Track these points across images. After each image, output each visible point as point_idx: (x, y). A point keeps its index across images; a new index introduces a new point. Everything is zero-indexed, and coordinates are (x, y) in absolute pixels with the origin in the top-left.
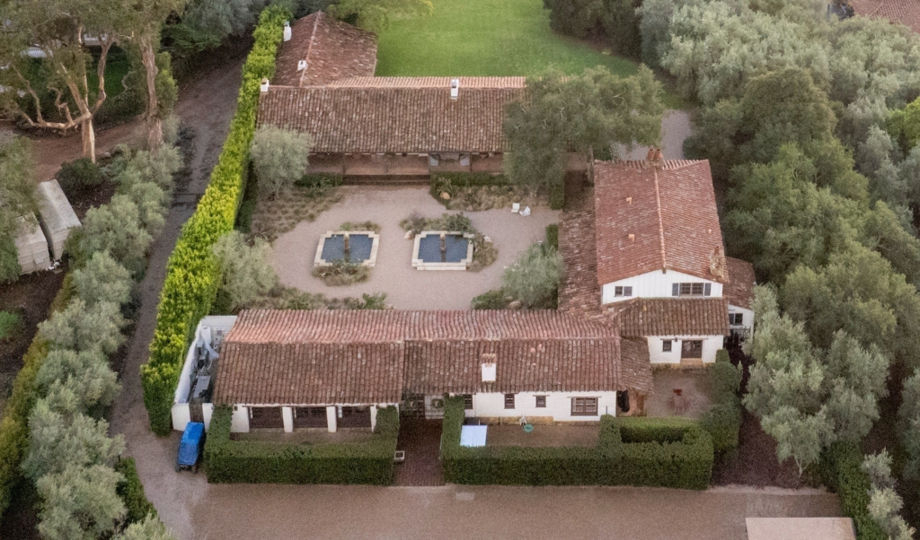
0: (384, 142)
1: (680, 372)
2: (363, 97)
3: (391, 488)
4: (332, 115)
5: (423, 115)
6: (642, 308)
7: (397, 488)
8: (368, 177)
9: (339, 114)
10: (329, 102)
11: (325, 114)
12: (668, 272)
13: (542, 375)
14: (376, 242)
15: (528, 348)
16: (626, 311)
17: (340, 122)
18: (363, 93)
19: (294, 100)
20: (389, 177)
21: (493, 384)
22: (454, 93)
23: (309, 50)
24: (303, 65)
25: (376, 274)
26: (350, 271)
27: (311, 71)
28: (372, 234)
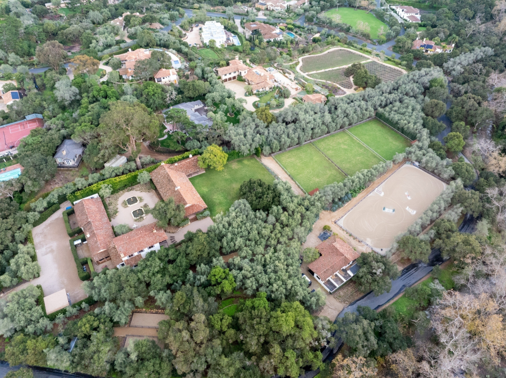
2: (168, 178)
4: (163, 177)
5: (169, 189)
6: (115, 249)
7: (69, 238)
8: (158, 192)
10: (164, 174)
13: (91, 243)
14: (136, 204)
17: (161, 179)
19: (162, 170)
21: (87, 238)
23: (184, 162)
24: (176, 164)
25: (127, 208)
26: (126, 204)
27: (176, 166)
28: (138, 202)
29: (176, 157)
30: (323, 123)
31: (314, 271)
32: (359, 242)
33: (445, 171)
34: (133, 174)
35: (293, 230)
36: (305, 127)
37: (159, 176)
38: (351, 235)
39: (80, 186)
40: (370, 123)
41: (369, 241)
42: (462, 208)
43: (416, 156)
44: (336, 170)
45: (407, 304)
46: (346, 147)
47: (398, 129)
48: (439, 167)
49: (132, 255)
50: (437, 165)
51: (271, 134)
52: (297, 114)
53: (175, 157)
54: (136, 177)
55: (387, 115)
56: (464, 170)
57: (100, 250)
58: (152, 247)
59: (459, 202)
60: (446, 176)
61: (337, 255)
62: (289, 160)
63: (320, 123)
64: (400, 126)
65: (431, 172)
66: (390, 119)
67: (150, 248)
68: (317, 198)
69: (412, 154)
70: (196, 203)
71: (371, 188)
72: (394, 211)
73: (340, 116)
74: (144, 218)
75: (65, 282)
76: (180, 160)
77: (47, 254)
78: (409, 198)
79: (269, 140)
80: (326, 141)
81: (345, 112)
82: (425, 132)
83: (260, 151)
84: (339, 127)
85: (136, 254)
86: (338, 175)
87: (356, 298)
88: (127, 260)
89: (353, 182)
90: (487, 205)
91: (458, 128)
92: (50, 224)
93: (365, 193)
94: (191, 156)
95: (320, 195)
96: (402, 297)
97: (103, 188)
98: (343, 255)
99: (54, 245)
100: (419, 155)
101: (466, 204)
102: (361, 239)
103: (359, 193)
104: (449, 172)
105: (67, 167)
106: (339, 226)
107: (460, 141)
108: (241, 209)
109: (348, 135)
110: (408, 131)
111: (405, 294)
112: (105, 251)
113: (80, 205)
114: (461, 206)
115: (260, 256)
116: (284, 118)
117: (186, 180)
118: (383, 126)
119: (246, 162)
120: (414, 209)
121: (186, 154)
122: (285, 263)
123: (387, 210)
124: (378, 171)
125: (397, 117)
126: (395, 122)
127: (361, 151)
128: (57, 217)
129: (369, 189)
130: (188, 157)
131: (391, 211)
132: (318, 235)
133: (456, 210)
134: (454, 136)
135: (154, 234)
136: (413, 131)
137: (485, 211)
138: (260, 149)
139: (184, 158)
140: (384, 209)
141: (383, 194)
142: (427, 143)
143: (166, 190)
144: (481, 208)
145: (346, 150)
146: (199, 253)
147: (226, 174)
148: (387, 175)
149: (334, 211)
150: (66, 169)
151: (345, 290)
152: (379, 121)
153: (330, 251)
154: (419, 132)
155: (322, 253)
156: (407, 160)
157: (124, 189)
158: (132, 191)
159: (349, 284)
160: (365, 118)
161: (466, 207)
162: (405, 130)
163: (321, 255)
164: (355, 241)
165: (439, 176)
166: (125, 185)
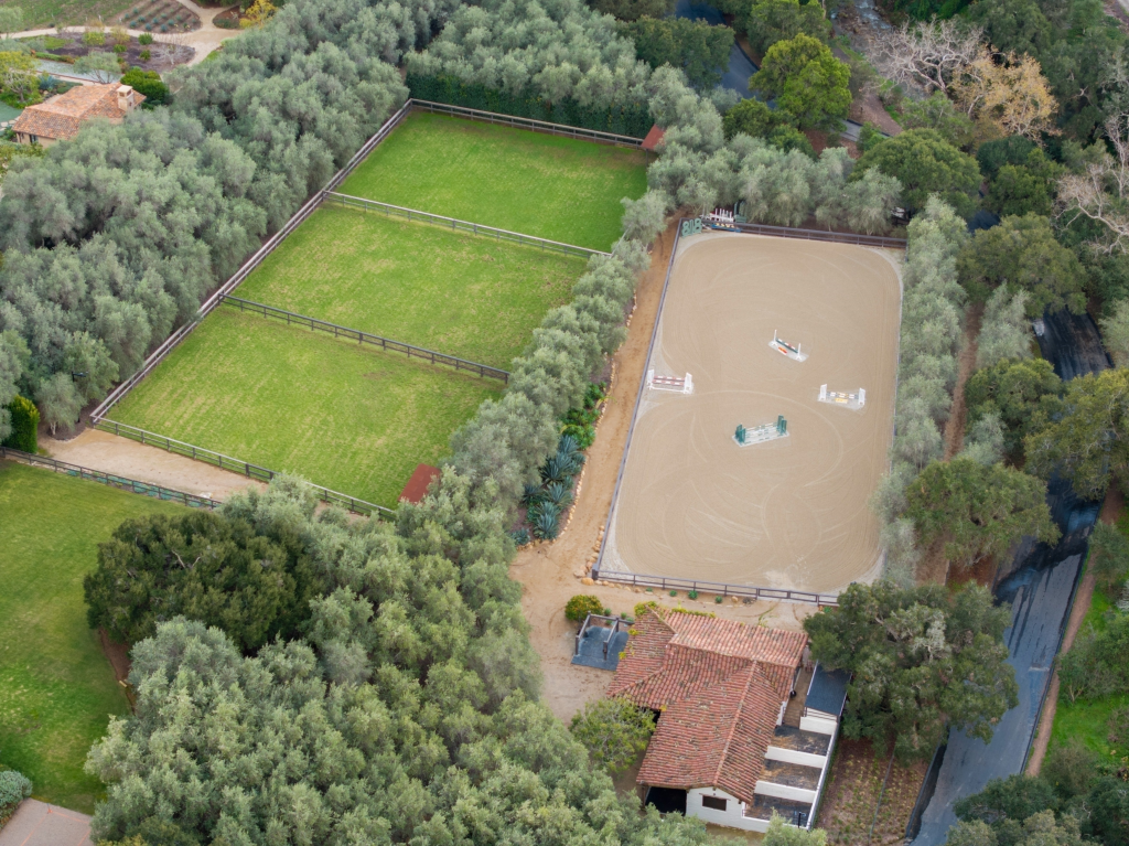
30: (229, 190)
31: (678, 782)
32: (747, 601)
33: (863, 195)
35: (471, 664)
36: (163, 231)
38: (694, 595)
40: (409, 136)
41: (779, 579)
42: (1022, 297)
43: (711, 181)
44: (425, 370)
45: (1096, 724)
46: (390, 264)
47: (549, 111)
48: (826, 188)
50: (811, 181)
51: (39, 311)
52: (88, 188)
55: (464, 70)
56: (929, 159)
59: (993, 282)
60: (874, 211)
61: (723, 676)
62: (187, 410)
63: (219, 192)
64: (554, 96)
65: (805, 224)
66: (491, 83)
68: (459, 496)
69: (691, 180)
71: (624, 386)
72: (782, 425)
73: (276, 134)
78: (799, 357)
79: (43, 344)
80: (282, 270)
81: (285, 113)
82: (672, 79)
83: (34, 413)
84: (302, 184)
86: (453, 389)
87: (909, 805)
89: (553, 371)
90: (1096, 248)
91: (778, 26)
93: (617, 413)
95: (465, 479)
96: (1058, 715)
98: (748, 662)
100: (719, 175)
101: (1024, 275)
102: (748, 584)
103: (594, 419)
104: (878, 192)
106: (618, 583)
107: (828, 66)
108: (194, 663)
109: (356, 214)
110: (601, 105)
111: (1063, 690)
114: (1012, 292)
115: (439, 817)
116: (35, 225)
118: (472, 123)
120: (850, 387)
122: (560, 794)
123: (753, 437)
124: (612, 295)
125: (517, 64)
126: (519, 86)
127: (465, 254)
129: (619, 388)
131: (772, 430)
132: (568, 653)
133: (1004, 314)
134: (794, 53)
136: (620, 95)
137: (1103, 274)
138: (26, 403)
140: (740, 435)
141: (688, 386)
142: (711, 117)
144: (1081, 269)
145: (397, 275)
148: (647, 308)
149: (549, 534)
151: (847, 799)
152: (438, 111)
153: (684, 677)
154: (652, 91)
155: (652, 701)
156: (681, 214)
159: (844, 768)
160: (382, 114)
161: (1030, 287)
162: (585, 102)
163: (657, 714)
164: (727, 606)
165: (840, 228)
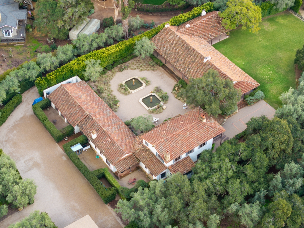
0: (176, 62)
1: (147, 176)
2: (184, 46)
3: (56, 144)
4: (174, 45)
5: (192, 61)
6: (147, 152)
7: (57, 145)
8: (169, 69)
9: (175, 47)
10: (176, 40)
11: (172, 44)
12: (154, 147)
13: (103, 146)
14: (141, 88)
15: (107, 138)
16: (143, 149)
17: (173, 49)
18: (186, 44)
19: (170, 35)
20: (173, 73)
21: (93, 139)
22: (205, 61)
23: (197, 22)
24: (188, 26)
25: (130, 95)
26: (126, 90)
27: (188, 29)
28: (144, 85)
29: (183, 16)
34: (127, 42)
37: (167, 45)
39: (48, 65)
49: (179, 158)
53: (181, 15)
54: (131, 47)
57: (123, 155)
58: (204, 144)
67: (201, 146)
70: (241, 80)
74: (164, 107)
75: (78, 207)
76: (189, 20)
77: (30, 169)
83: (301, 2)
85: (184, 156)
88: (172, 166)
92: (15, 127)
94: (204, 13)
97: (90, 65)
99: (36, 155)
105: (7, 40)
112: (129, 157)
113: (60, 93)
117: (210, 48)
119: (280, 20)
121: (196, 10)
128: (21, 116)
130: (199, 15)
135: (204, 124)
139: (194, 17)
143: (186, 64)
146: (283, 147)
147: (260, 39)
150: (5, 43)
157: (112, 68)
158: (125, 71)
166: (114, 62)
